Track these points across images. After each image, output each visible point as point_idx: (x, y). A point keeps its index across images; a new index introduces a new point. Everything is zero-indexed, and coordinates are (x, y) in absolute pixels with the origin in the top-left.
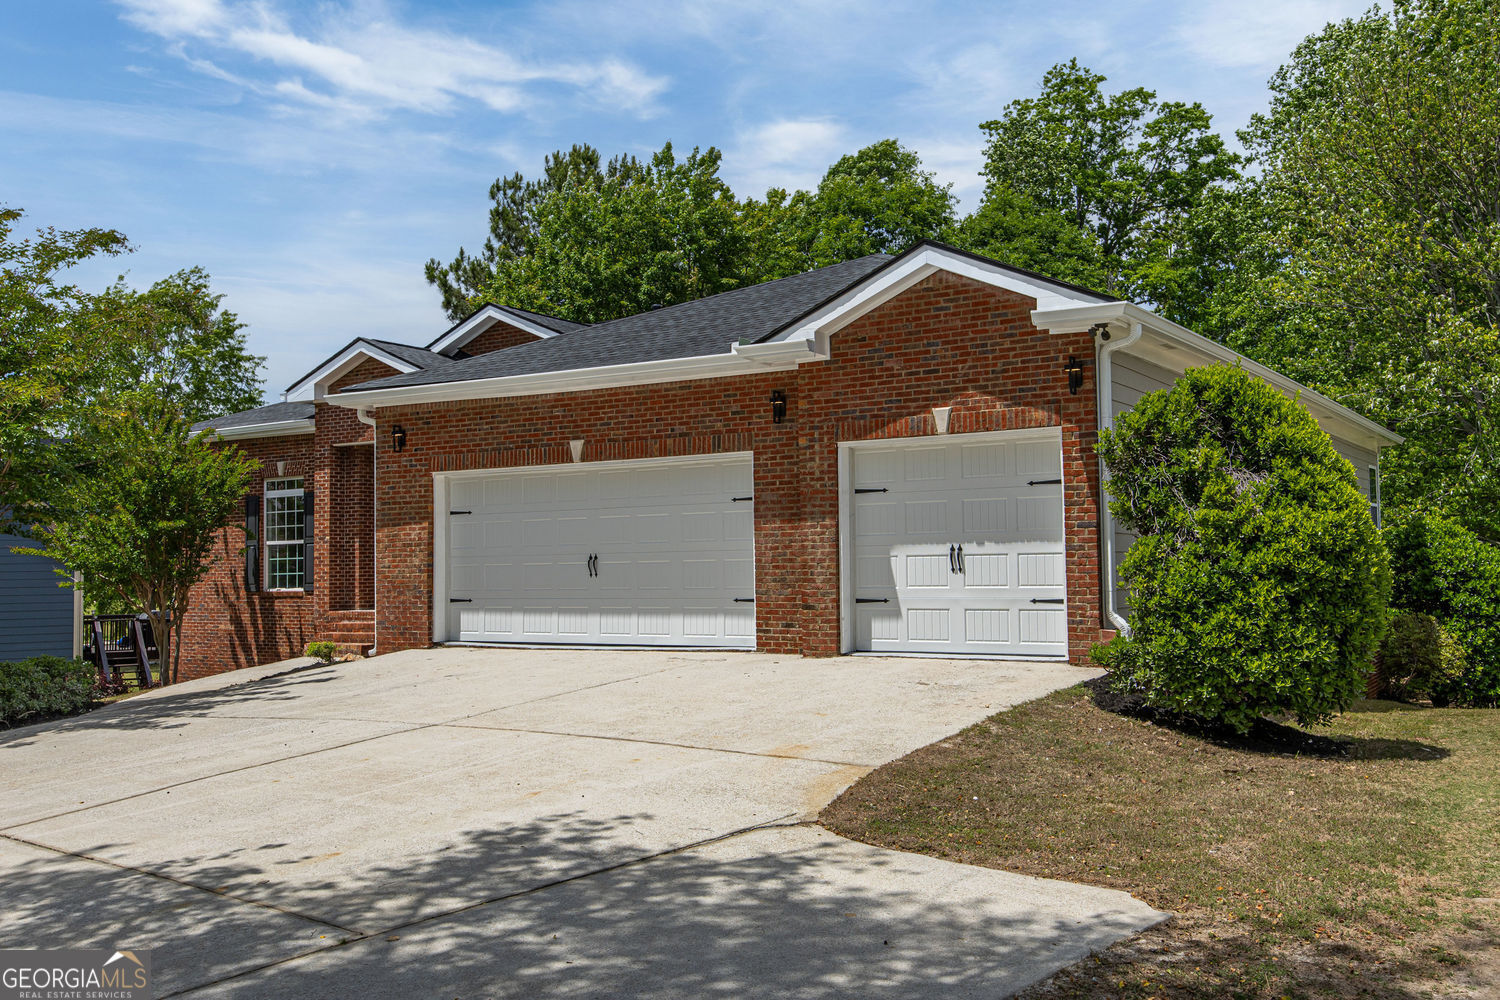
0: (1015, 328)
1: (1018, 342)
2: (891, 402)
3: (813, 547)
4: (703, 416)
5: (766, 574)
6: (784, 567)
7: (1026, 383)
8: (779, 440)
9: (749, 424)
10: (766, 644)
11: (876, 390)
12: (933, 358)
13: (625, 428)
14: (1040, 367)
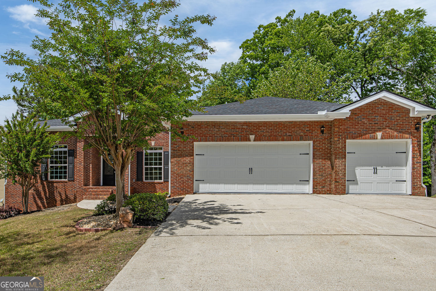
0: (400, 114)
1: (401, 118)
2: (364, 130)
3: (339, 166)
4: (296, 131)
5: (316, 174)
6: (322, 172)
7: (403, 128)
8: (322, 138)
9: (312, 134)
10: (315, 191)
11: (359, 127)
12: (377, 120)
13: (269, 133)
14: (407, 124)
